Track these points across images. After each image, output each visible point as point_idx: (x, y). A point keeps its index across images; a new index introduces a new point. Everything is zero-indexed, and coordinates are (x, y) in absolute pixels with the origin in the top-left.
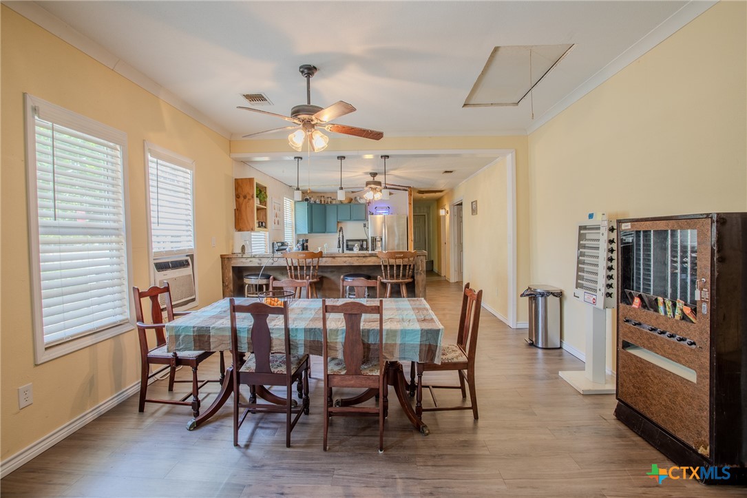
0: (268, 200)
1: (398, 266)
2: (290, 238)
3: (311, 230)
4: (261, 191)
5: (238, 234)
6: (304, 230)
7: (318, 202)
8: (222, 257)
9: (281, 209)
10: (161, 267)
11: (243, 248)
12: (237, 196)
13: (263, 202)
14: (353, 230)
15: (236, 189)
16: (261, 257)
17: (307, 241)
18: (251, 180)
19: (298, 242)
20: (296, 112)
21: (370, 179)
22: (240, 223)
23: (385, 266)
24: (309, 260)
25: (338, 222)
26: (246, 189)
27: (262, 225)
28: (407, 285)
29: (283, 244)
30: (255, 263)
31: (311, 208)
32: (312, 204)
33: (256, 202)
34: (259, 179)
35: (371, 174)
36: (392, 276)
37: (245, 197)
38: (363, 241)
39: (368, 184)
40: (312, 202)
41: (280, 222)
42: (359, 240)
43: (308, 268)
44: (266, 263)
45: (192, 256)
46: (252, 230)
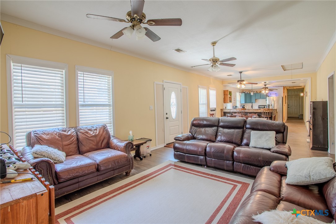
0: (232, 95)
1: (266, 113)
2: (238, 105)
3: (246, 102)
4: (230, 93)
5: (224, 104)
6: (243, 102)
7: (248, 93)
8: (221, 109)
9: (236, 96)
10: (211, 111)
11: (226, 107)
12: (224, 95)
13: (231, 96)
14: (261, 102)
15: (224, 93)
16: (230, 110)
17: (244, 106)
18: (228, 90)
19: (241, 106)
20: (238, 81)
21: (264, 87)
22: (225, 101)
23: (263, 112)
24: (242, 111)
25: (256, 99)
26: (226, 93)
27: (230, 101)
28: (270, 117)
29: (236, 107)
30: (229, 111)
31: (246, 95)
32: (246, 94)
33: (229, 95)
34: (229, 90)
35: (264, 85)
36: (265, 115)
37: (226, 95)
38: (265, 106)
39: (263, 88)
40: (246, 93)
41: (235, 100)
42: (263, 106)
43: (242, 112)
44: (231, 111)
45: (216, 109)
46: (228, 103)
